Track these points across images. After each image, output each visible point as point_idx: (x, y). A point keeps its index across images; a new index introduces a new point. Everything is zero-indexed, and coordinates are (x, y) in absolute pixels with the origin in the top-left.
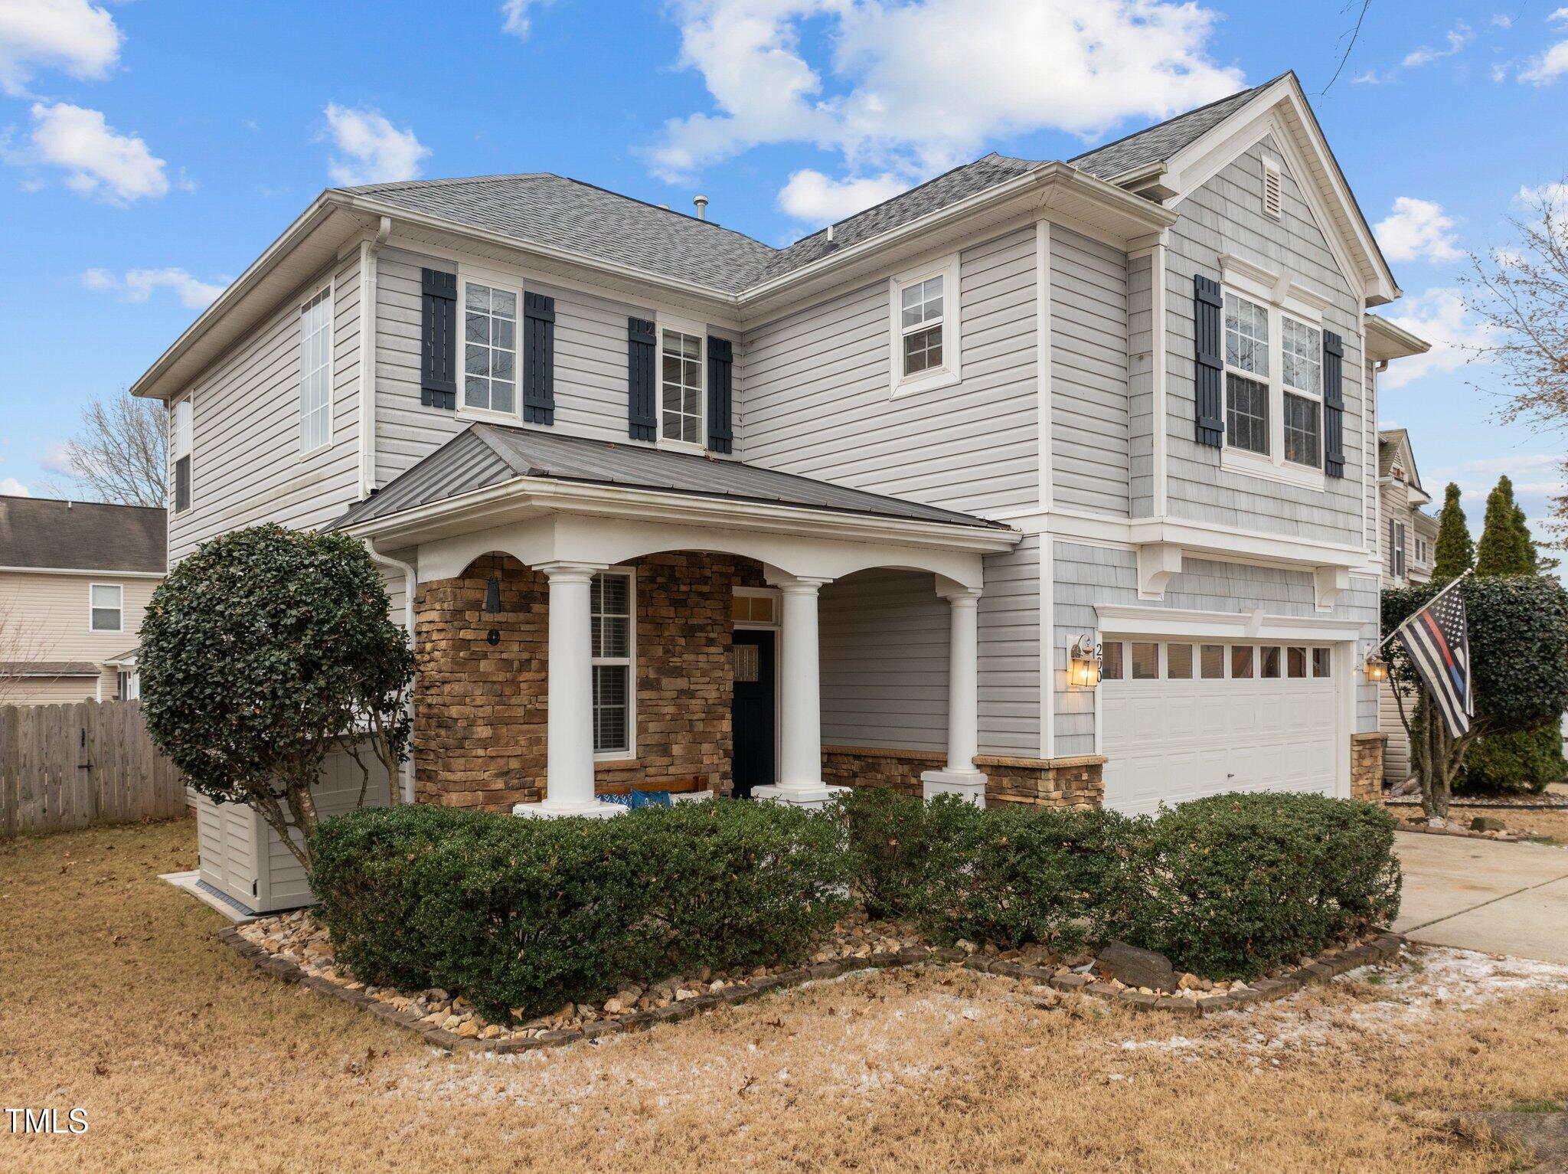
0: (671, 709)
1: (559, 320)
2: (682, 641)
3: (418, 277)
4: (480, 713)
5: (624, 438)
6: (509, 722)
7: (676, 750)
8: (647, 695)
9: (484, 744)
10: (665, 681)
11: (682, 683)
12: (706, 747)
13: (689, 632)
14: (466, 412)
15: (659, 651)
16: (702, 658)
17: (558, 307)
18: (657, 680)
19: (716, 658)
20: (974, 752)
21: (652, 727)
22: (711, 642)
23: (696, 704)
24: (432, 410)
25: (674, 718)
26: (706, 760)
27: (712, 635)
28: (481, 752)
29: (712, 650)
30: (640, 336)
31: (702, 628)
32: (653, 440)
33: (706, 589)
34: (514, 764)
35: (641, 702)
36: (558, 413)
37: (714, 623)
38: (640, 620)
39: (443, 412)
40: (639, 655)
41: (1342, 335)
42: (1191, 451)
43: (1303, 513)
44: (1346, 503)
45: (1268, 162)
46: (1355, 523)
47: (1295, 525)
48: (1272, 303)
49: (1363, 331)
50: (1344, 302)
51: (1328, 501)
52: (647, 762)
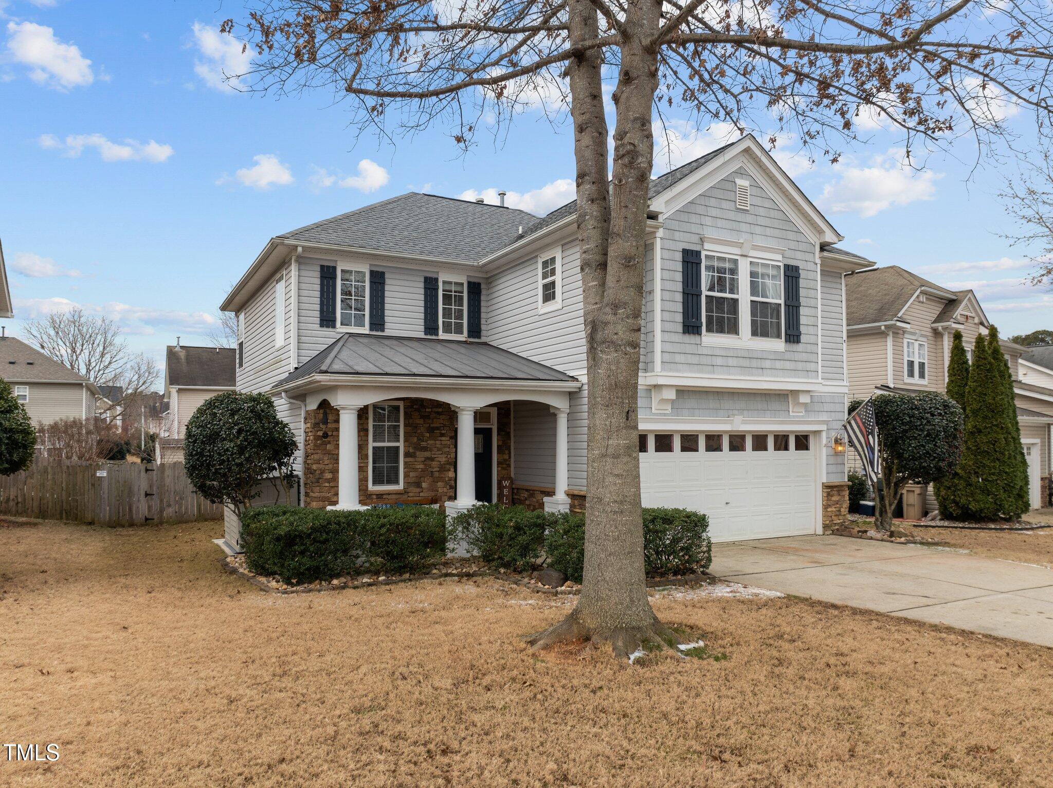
0: (422, 466)
1: (388, 281)
2: (428, 435)
3: (319, 269)
4: (327, 467)
5: (422, 335)
7: (424, 485)
8: (408, 460)
10: (418, 453)
11: (427, 454)
12: (440, 484)
13: (431, 430)
14: (341, 329)
15: (415, 440)
16: (438, 442)
17: (387, 276)
18: (414, 453)
19: (445, 443)
20: (566, 488)
21: (412, 474)
22: (442, 435)
23: (434, 464)
24: (325, 329)
25: (423, 470)
26: (440, 491)
27: (443, 432)
28: (327, 484)
29: (443, 438)
30: (430, 285)
31: (438, 428)
32: (437, 335)
33: (440, 410)
35: (405, 463)
36: (387, 325)
37: (445, 426)
38: (405, 425)
39: (330, 329)
40: (405, 441)
41: (801, 265)
42: (680, 337)
43: (767, 364)
44: (804, 356)
45: (739, 182)
46: (812, 366)
47: (760, 371)
48: (742, 255)
49: (818, 261)
50: (803, 247)
51: (788, 356)
52: (409, 490)
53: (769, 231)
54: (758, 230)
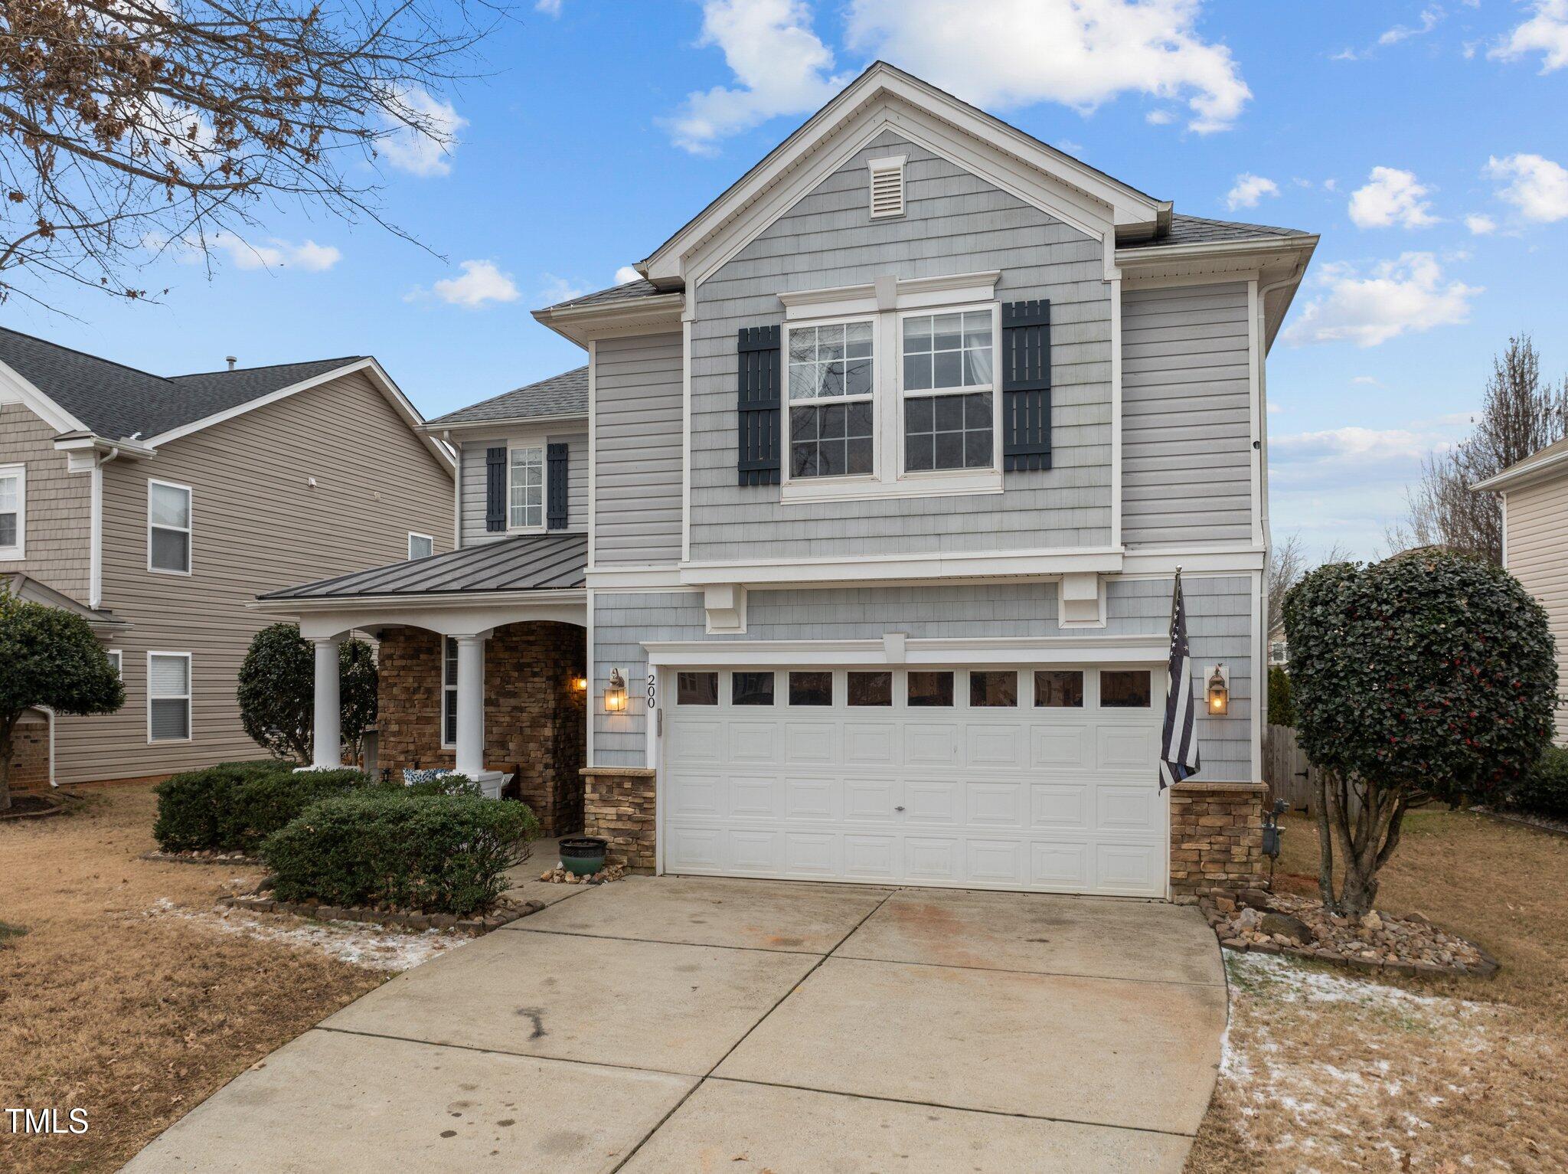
0: (507, 719)
1: (571, 456)
2: (516, 674)
6: (408, 723)
7: (511, 746)
9: (394, 734)
10: (502, 700)
11: (513, 702)
12: (532, 746)
13: (520, 667)
15: (498, 681)
16: (529, 685)
17: (570, 449)
18: (497, 700)
19: (539, 685)
21: (495, 730)
22: (535, 675)
23: (525, 716)
24: (494, 533)
25: (510, 725)
26: (533, 755)
27: (536, 670)
28: (392, 739)
29: (536, 679)
31: (529, 665)
33: (532, 638)
34: (412, 747)
36: (571, 519)
37: (538, 661)
39: (499, 533)
41: (1054, 295)
42: (735, 495)
43: (954, 524)
44: (1068, 497)
45: (877, 164)
46: (1094, 517)
47: (933, 540)
48: (881, 312)
49: (1114, 274)
50: (1068, 252)
51: (1014, 501)
52: (489, 752)
53: (960, 245)
54: (931, 248)
